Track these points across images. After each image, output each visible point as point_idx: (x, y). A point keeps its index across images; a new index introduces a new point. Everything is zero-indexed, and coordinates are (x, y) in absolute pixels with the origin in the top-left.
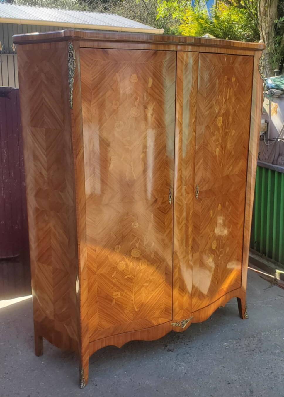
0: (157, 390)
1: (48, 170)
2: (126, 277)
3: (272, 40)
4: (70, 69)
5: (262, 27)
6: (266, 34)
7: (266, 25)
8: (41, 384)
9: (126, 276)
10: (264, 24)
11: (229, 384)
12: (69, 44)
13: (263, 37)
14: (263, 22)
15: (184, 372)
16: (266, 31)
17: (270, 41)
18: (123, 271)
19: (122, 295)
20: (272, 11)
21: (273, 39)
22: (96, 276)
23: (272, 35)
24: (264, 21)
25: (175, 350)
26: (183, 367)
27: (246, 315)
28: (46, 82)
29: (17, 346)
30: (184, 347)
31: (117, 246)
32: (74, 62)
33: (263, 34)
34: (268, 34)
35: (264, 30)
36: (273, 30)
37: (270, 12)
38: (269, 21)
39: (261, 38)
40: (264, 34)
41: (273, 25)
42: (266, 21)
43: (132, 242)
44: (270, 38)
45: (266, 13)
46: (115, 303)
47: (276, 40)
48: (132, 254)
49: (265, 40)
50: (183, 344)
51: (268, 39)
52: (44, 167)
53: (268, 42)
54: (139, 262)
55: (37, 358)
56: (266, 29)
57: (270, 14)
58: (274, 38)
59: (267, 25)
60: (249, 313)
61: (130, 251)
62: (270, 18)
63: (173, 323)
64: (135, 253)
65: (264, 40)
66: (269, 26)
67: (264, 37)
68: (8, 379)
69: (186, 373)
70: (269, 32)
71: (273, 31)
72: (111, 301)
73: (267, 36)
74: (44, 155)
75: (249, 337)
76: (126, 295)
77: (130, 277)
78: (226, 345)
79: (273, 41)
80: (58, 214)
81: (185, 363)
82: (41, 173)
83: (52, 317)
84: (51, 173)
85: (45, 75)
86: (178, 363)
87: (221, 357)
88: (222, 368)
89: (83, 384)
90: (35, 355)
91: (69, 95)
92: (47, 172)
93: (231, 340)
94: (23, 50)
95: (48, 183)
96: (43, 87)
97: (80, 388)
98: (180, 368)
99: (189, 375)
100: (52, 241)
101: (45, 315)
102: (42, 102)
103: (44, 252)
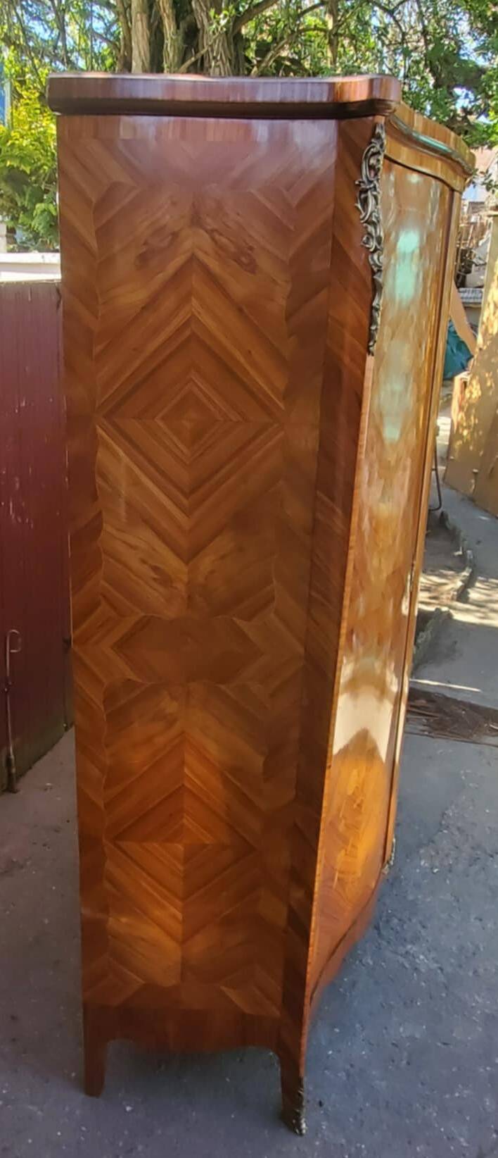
0: (443, 1041)
1: (191, 555)
9: (355, 802)
12: (378, 130)
15: (434, 965)
18: (353, 792)
26: (421, 957)
46: (338, 878)
52: (175, 551)
55: (97, 1101)
63: (385, 866)
69: (440, 969)
72: (334, 878)
74: (180, 507)
75: (441, 831)
76: (352, 850)
78: (427, 865)
80: (223, 687)
81: (412, 943)
82: (155, 569)
83: (170, 981)
84: (206, 562)
85: (213, 239)
86: (401, 950)
87: (448, 897)
88: (478, 923)
89: (305, 1122)
90: (82, 1096)
91: (372, 308)
92: (187, 563)
93: (422, 851)
94: (95, 137)
95: (189, 597)
96: (196, 281)
97: (301, 1134)
98: (417, 961)
99: (449, 969)
100: (186, 770)
101: (142, 982)
102: (188, 333)
103: (151, 806)
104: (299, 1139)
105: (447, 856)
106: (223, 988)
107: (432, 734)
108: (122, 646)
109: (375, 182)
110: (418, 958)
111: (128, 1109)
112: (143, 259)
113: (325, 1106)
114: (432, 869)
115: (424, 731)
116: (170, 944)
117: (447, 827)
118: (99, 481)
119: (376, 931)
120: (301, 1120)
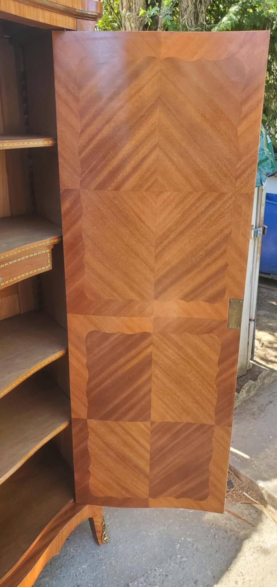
5: (126, 28)
7: (130, 25)
10: (128, 24)
14: (127, 20)
20: (138, 2)
27: (105, 537)
37: (135, 3)
38: (134, 18)
41: (140, 26)
42: (130, 18)
45: (130, 7)
57: (135, 7)
59: (132, 24)
62: (136, 14)
66: (135, 27)
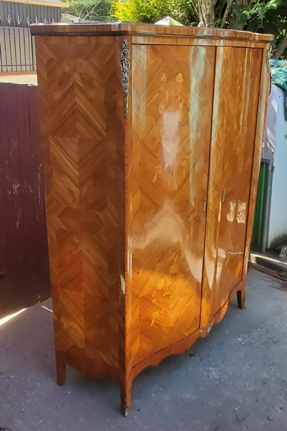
0: (202, 404)
1: (80, 186)
2: (164, 295)
3: (212, 23)
4: (125, 70)
5: (202, 8)
6: (206, 16)
7: (206, 7)
8: (79, 419)
9: (164, 293)
10: (204, 6)
11: (265, 383)
12: (124, 40)
13: (203, 19)
15: (217, 377)
16: (206, 13)
17: (211, 23)
18: (162, 289)
19: (160, 314)
21: (214, 22)
22: (138, 299)
23: (212, 18)
24: (204, 3)
25: (197, 354)
26: (214, 373)
27: (245, 305)
28: (81, 85)
29: (32, 377)
30: (204, 350)
31: (158, 264)
32: (129, 62)
33: (202, 16)
34: (208, 16)
35: (204, 12)
36: (213, 12)
39: (201, 20)
40: (204, 16)
41: (213, 7)
42: (206, 2)
43: (171, 258)
44: (210, 20)
46: (154, 323)
47: (217, 23)
48: (170, 271)
49: (206, 22)
50: (201, 345)
51: (208, 22)
52: (75, 184)
53: (208, 24)
54: (176, 277)
55: (61, 388)
56: (206, 10)
58: (214, 20)
60: (247, 304)
61: (169, 268)
63: (200, 330)
64: (173, 269)
65: (204, 23)
66: (209, 8)
67: (205, 20)
68: (41, 421)
69: (219, 379)
70: (209, 15)
71: (213, 14)
72: (151, 321)
73: (207, 19)
74: (76, 169)
75: (257, 329)
76: (164, 313)
77: (167, 294)
78: (241, 340)
79: (214, 24)
80: (93, 236)
81: (213, 367)
82: (69, 190)
83: (82, 346)
84: (85, 189)
85: (81, 76)
86: (207, 368)
87: (243, 355)
88: (249, 367)
89: (127, 412)
90: (57, 385)
91: (125, 102)
92: (79, 189)
93: (242, 335)
94: (45, 44)
95: (80, 201)
96: (76, 90)
97: (125, 417)
98: (211, 374)
99: (222, 380)
100: (83, 266)
101: (72, 344)
102: (75, 108)
103: (72, 277)
104: (124, 418)
105: (253, 339)
106: (100, 353)
107: (281, 289)
108: (61, 216)
109: (125, 58)
110: (212, 373)
111: (69, 392)
112: (60, 83)
113: (140, 411)
114: (242, 342)
115: (278, 286)
116: (81, 331)
117: (261, 328)
118: (51, 157)
119: (200, 360)
120: (126, 411)
